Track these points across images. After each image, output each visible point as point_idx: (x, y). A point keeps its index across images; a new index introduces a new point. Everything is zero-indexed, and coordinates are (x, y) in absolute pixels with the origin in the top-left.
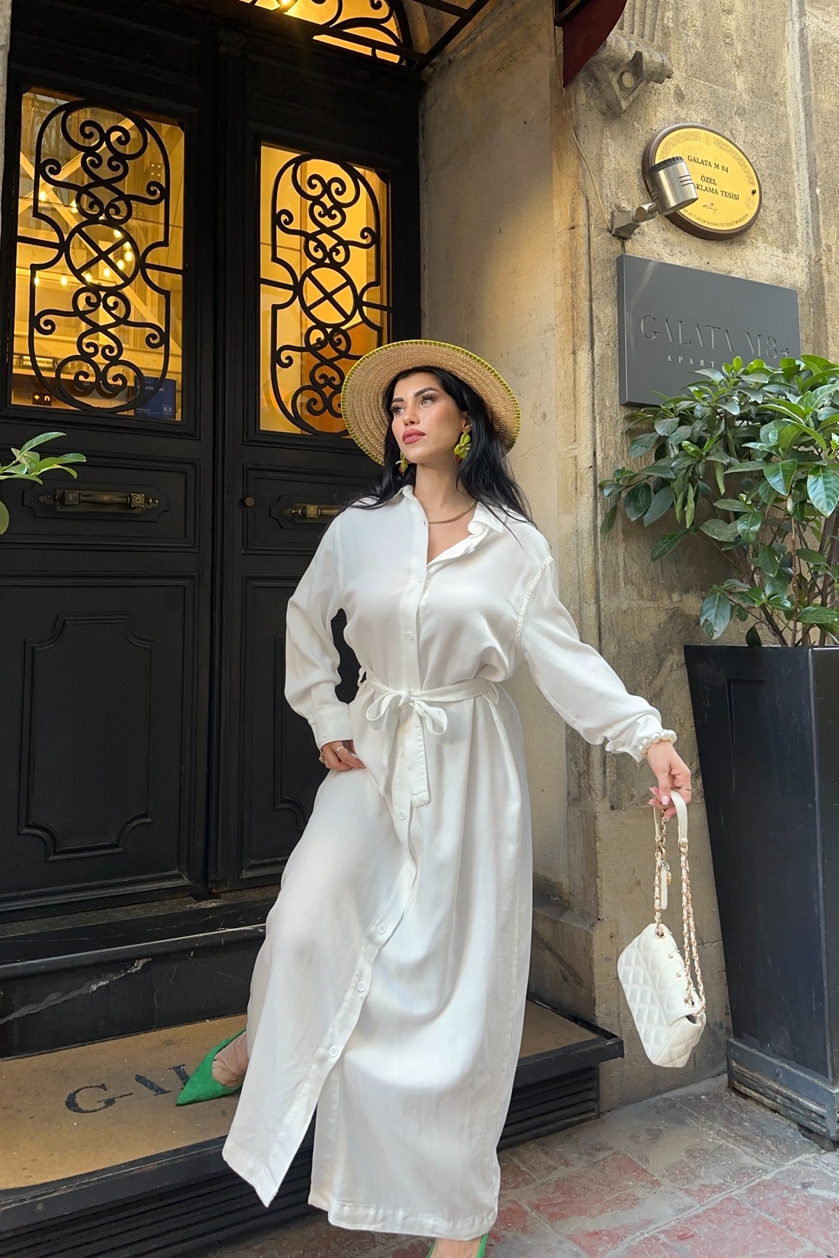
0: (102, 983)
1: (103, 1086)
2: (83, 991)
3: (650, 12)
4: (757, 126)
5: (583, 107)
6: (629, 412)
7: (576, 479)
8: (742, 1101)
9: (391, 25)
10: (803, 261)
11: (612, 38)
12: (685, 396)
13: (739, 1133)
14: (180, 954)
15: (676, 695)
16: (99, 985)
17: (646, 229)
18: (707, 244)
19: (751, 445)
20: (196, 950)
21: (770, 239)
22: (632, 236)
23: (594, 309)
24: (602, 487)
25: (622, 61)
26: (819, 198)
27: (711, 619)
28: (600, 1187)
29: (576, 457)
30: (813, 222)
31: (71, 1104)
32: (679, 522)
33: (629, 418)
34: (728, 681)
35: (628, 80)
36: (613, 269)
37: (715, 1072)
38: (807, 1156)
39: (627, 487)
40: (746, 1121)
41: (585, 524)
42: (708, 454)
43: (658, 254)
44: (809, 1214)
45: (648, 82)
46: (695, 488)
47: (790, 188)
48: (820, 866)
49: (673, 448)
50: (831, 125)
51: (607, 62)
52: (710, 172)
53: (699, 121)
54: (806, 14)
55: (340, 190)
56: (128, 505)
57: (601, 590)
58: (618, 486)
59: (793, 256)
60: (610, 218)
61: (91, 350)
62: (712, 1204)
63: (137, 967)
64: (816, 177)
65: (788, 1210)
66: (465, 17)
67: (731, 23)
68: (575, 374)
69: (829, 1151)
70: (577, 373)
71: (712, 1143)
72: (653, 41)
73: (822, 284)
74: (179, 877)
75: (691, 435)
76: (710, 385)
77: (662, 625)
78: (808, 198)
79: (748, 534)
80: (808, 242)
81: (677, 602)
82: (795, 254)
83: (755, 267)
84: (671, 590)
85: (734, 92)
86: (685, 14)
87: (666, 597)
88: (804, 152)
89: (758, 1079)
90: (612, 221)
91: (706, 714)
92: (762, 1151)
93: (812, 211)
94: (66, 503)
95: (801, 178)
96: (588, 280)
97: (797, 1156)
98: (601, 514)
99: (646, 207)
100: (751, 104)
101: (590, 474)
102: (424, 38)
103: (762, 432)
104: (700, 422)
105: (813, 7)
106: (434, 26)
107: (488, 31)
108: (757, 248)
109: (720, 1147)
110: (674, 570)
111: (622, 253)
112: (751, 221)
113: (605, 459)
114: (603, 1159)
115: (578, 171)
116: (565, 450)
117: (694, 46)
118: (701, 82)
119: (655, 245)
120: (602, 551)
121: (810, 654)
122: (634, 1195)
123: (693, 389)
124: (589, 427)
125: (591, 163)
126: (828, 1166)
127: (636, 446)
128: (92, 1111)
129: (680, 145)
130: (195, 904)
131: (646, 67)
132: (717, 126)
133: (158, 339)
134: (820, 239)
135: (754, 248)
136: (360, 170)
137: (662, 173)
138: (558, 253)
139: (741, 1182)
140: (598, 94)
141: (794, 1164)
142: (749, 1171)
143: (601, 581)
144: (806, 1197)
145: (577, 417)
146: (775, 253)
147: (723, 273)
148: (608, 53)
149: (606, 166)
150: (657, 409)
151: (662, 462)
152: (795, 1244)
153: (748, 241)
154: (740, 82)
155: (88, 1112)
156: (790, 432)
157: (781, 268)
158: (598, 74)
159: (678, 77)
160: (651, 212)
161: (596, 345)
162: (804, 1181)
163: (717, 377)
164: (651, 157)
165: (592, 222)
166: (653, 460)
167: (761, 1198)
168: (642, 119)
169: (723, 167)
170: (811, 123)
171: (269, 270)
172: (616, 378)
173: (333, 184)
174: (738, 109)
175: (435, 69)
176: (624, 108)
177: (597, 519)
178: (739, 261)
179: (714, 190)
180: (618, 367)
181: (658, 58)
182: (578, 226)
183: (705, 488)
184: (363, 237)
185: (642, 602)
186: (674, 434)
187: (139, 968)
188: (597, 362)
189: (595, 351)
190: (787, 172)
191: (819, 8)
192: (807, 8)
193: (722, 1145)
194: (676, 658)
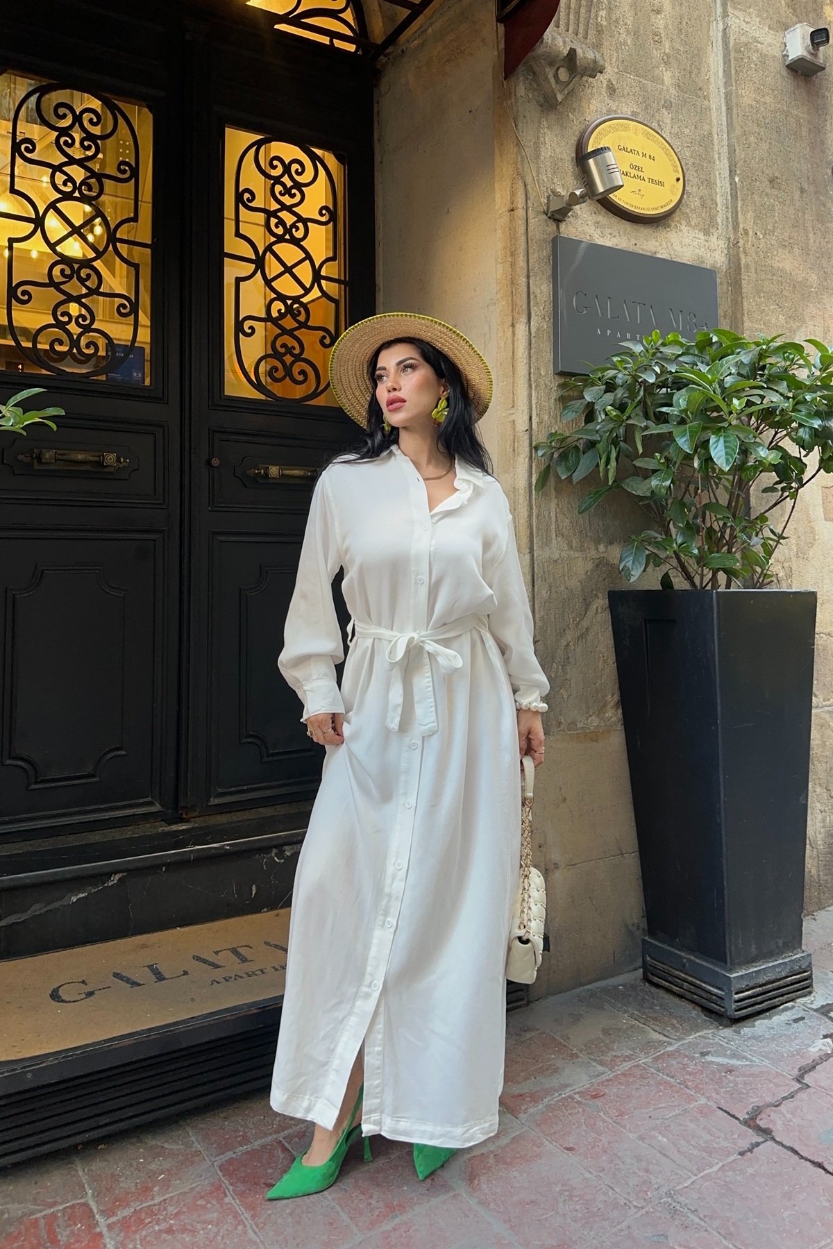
0: (81, 895)
1: (83, 982)
2: (64, 902)
3: (584, 11)
4: (683, 118)
5: (522, 99)
6: (561, 380)
7: (514, 441)
8: (654, 990)
9: (348, 16)
10: (722, 244)
11: (549, 34)
12: (609, 366)
13: (650, 1015)
14: (154, 868)
15: (600, 635)
16: (78, 897)
17: (579, 212)
18: (635, 227)
19: (664, 409)
20: (168, 865)
21: (693, 223)
22: (566, 219)
23: (531, 285)
24: (536, 448)
25: (558, 56)
26: (738, 186)
27: (629, 564)
28: (526, 1060)
29: (514, 421)
30: (732, 208)
31: (55, 996)
32: (602, 479)
33: (562, 386)
34: (645, 620)
35: (563, 74)
36: (549, 249)
37: (632, 967)
38: (707, 1031)
39: (559, 449)
40: (656, 1006)
41: (522, 482)
42: (629, 417)
43: (590, 236)
44: (705, 1076)
45: (582, 77)
46: (618, 449)
47: (711, 176)
48: (721, 779)
49: (600, 413)
50: (749, 118)
51: (543, 57)
52: (638, 160)
53: (629, 113)
54: (728, 15)
55: (300, 171)
56: (100, 464)
57: (535, 542)
58: (551, 447)
59: (713, 239)
60: (546, 201)
61: (65, 319)
62: (623, 1070)
63: (113, 881)
64: (735, 166)
65: (687, 1073)
66: (416, 11)
67: (660, 22)
68: (513, 345)
69: (726, 1026)
70: (516, 344)
71: (625, 1023)
72: (586, 38)
73: (740, 264)
74: (151, 804)
75: (614, 400)
76: (631, 356)
77: (589, 572)
78: (728, 185)
79: (660, 489)
80: (727, 226)
81: (602, 553)
82: (715, 237)
83: (678, 248)
84: (597, 541)
85: (661, 86)
86: (617, 14)
87: (593, 547)
88: (725, 142)
89: (669, 971)
90: (548, 204)
91: (626, 651)
92: (668, 1029)
93: (732, 197)
94: (43, 461)
95: (722, 166)
96: (526, 258)
97: (698, 1032)
98: (536, 473)
99: (578, 192)
100: (677, 98)
101: (526, 437)
102: (378, 29)
103: (675, 398)
104: (622, 389)
105: (735, 8)
106: (388, 18)
107: (438, 24)
108: (681, 231)
109: (632, 1026)
110: (601, 523)
111: (556, 234)
112: (675, 205)
113: (539, 423)
114: (530, 1037)
115: (517, 158)
116: (504, 415)
117: (625, 43)
118: (632, 77)
119: (587, 227)
120: (536, 506)
121: (714, 595)
122: (555, 1066)
123: (615, 359)
124: (526, 394)
125: (529, 150)
126: (724, 1038)
127: (567, 411)
128: (74, 1002)
129: (611, 135)
130: (167, 827)
131: (580, 62)
132: (646, 118)
133: (130, 309)
134: (738, 223)
135: (678, 231)
136: (319, 152)
137: (591, 161)
138: (499, 232)
139: (649, 1053)
140: (535, 86)
141: (695, 1038)
142: (656, 1044)
143: (535, 533)
144: (703, 1063)
145: (515, 385)
146: (697, 236)
147: (649, 254)
148: (545, 49)
149: (543, 154)
150: (587, 377)
151: (590, 426)
152: (690, 1099)
153: (673, 225)
154: (668, 77)
155: (70, 1002)
156: (698, 397)
157: (703, 249)
158: (536, 69)
159: (610, 72)
160: (582, 196)
161: (532, 319)
162: (702, 1050)
163: (638, 349)
164: (583, 146)
165: (530, 204)
166: (583, 424)
167: (665, 1065)
168: (577, 110)
169: (650, 157)
170: (731, 116)
171: (232, 244)
172: (550, 350)
173: (293, 165)
174: (665, 102)
175: (389, 59)
176: (560, 101)
177: (531, 478)
178: (664, 243)
179: (642, 178)
180: (552, 339)
181: (590, 55)
182: (517, 208)
183: (627, 449)
184: (321, 215)
185: (572, 553)
186: (600, 400)
187: (115, 882)
188: (533, 334)
189: (532, 325)
190: (710, 161)
191: (741, 10)
192: (730, 9)
193: (634, 1025)
194: (601, 602)
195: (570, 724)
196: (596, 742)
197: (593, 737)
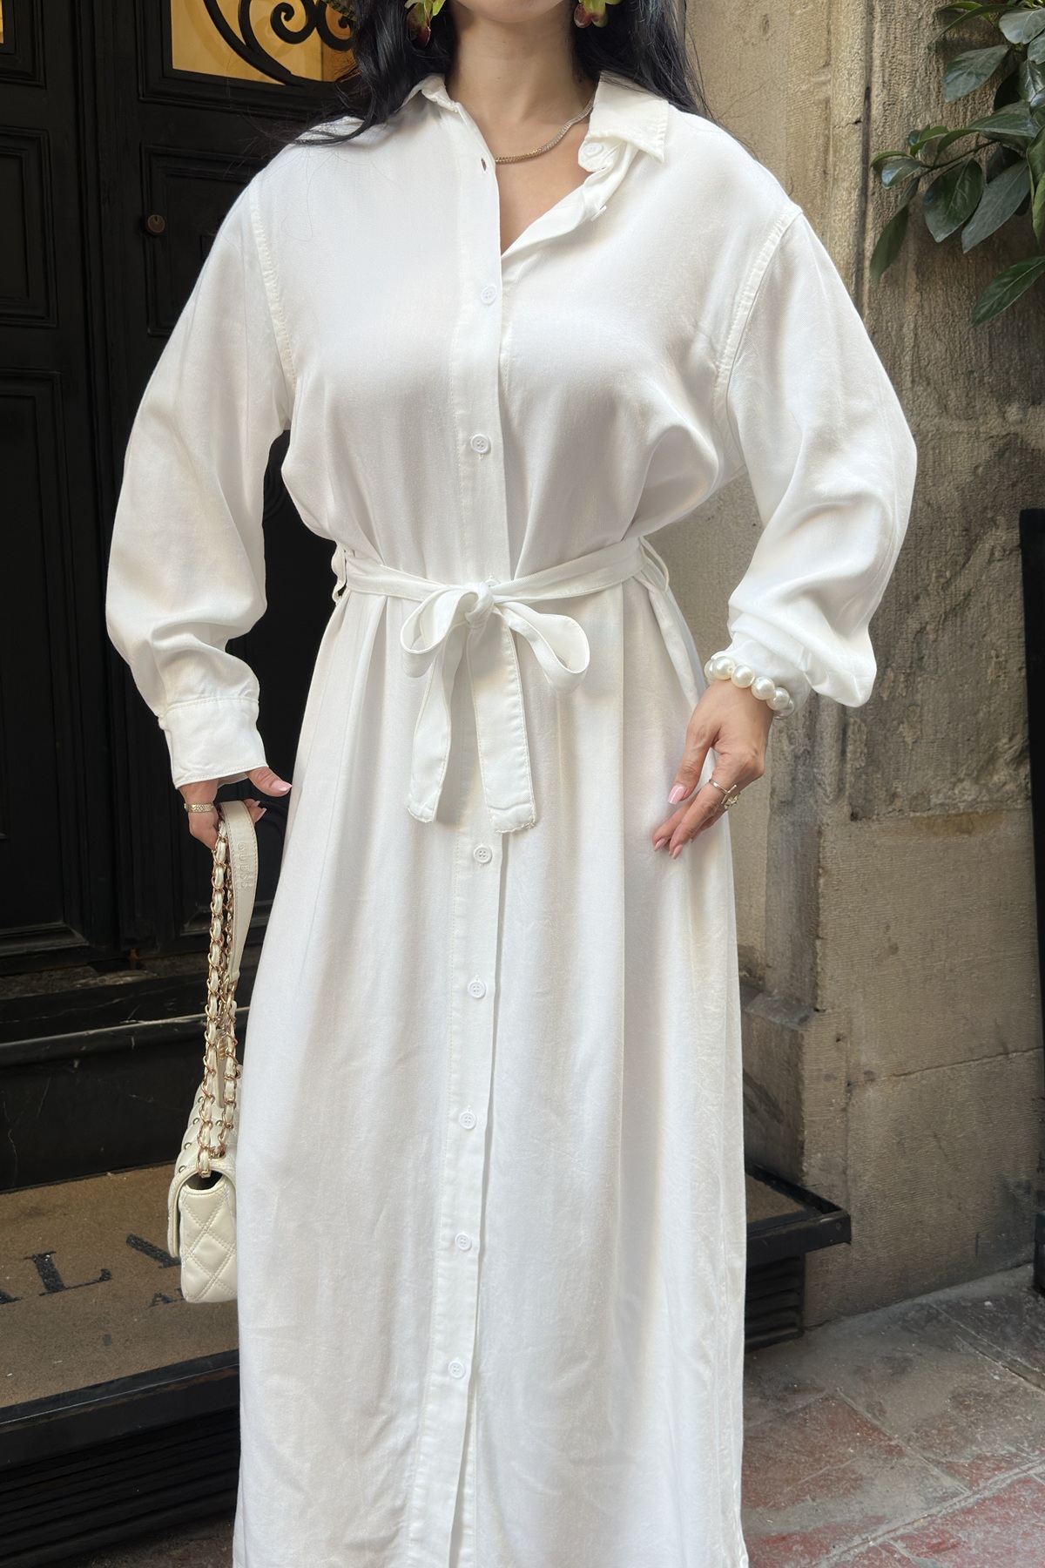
7: (826, 151)
15: (994, 608)
24: (879, 166)
29: (827, 101)
32: (1037, 235)
33: (946, 16)
37: (1010, 1262)
39: (932, 168)
58: (913, 164)
77: (981, 469)
81: (1015, 423)
84: (1004, 397)
87: (993, 409)
98: (874, 227)
101: (856, 138)
110: (1016, 354)
113: (890, 105)
114: (804, 1409)
116: (804, 87)
120: (870, 308)
124: (859, 29)
127: (956, 74)
145: (834, 9)
177: (864, 240)
185: (945, 421)
194: (1003, 535)
195: (915, 798)
196: (969, 832)
197: (963, 823)
